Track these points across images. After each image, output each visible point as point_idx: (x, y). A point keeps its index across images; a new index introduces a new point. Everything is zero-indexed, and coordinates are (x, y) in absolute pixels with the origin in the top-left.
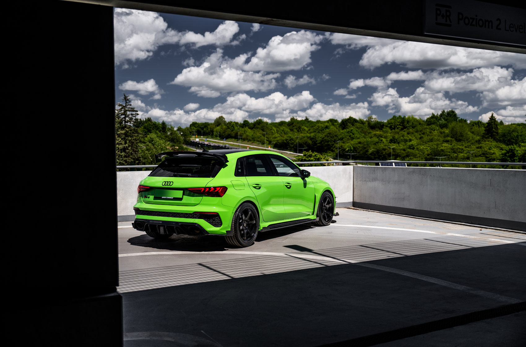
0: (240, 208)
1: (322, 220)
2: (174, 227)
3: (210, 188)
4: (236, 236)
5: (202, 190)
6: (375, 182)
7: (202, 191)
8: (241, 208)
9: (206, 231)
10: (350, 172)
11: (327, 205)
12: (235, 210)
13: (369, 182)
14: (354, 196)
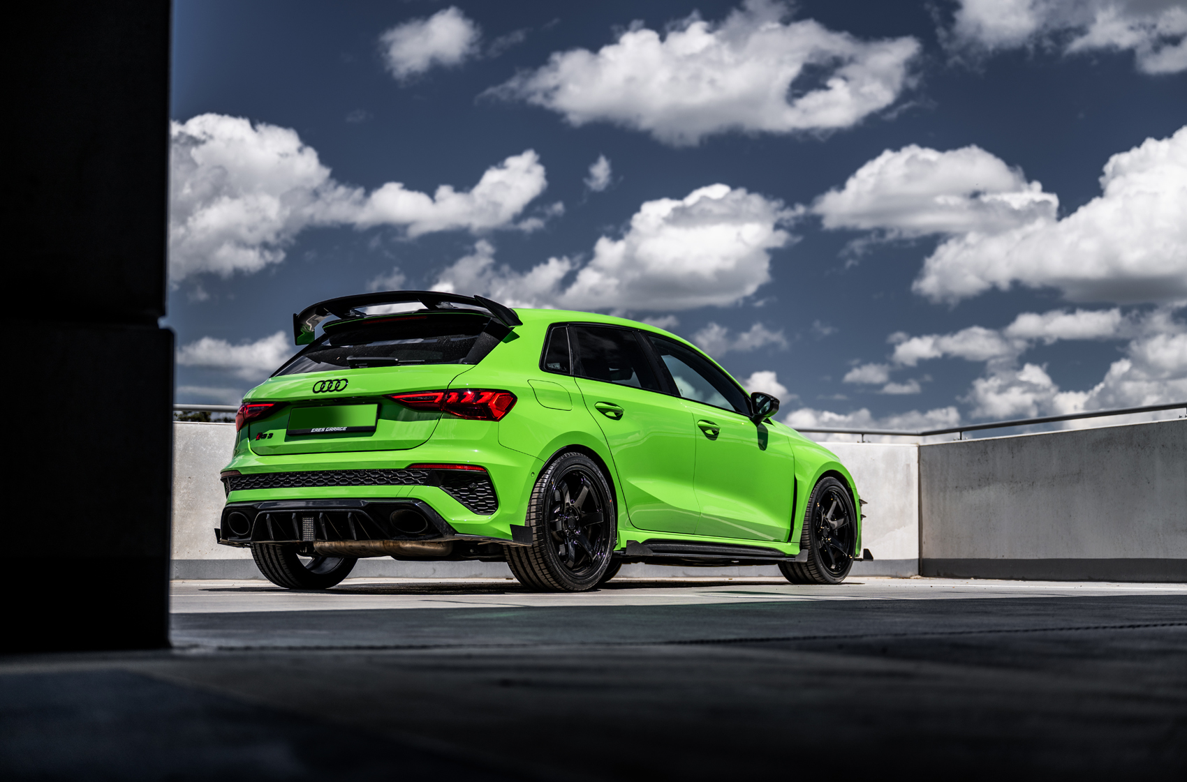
0: (554, 464)
1: (819, 562)
2: (347, 513)
3: (461, 392)
4: (541, 551)
5: (436, 397)
6: (987, 488)
7: (436, 401)
8: (560, 465)
9: (449, 526)
10: (908, 466)
11: (832, 520)
12: (541, 465)
13: (970, 491)
14: (924, 539)
